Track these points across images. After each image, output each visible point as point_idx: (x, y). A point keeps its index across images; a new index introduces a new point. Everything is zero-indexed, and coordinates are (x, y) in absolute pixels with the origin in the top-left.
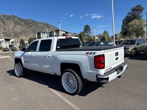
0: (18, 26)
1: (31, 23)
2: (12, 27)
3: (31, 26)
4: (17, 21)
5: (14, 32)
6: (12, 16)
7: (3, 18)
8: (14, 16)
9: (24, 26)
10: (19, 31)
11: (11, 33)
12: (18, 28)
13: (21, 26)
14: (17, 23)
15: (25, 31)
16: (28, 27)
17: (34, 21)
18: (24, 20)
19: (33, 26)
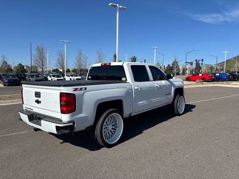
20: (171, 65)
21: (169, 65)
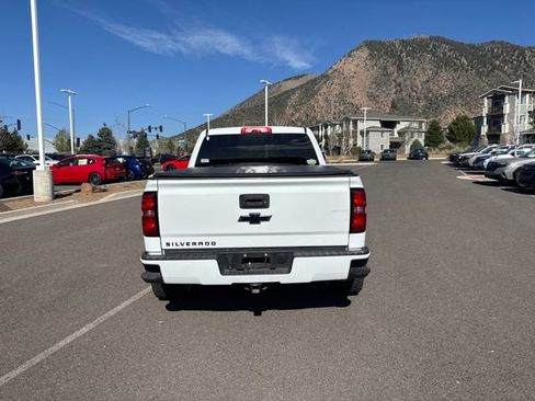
0: (444, 74)
1: (497, 57)
2: (426, 78)
3: (495, 67)
4: (445, 54)
5: (426, 97)
6: (431, 38)
7: (401, 52)
8: (437, 39)
9: (467, 71)
10: (445, 93)
11: (418, 99)
12: (445, 82)
13: (456, 70)
14: (444, 63)
15: (466, 89)
16: (480, 74)
17: (512, 46)
18: (472, 47)
19: (501, 69)
20: (96, 137)
21: (91, 137)
